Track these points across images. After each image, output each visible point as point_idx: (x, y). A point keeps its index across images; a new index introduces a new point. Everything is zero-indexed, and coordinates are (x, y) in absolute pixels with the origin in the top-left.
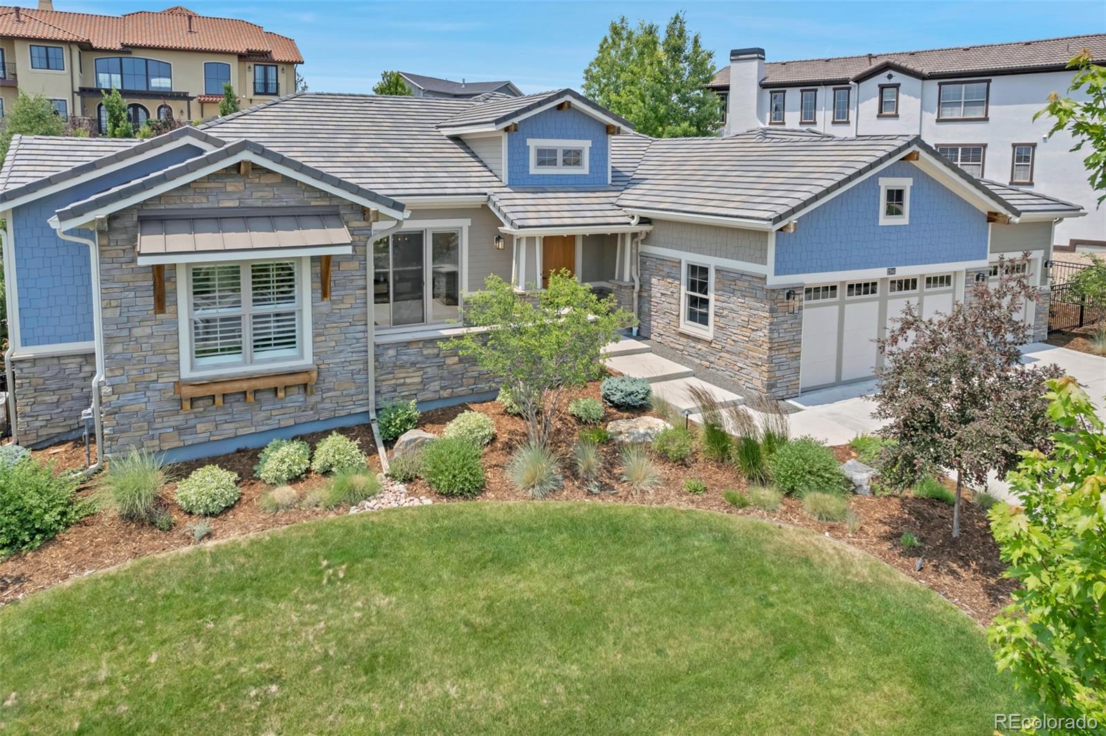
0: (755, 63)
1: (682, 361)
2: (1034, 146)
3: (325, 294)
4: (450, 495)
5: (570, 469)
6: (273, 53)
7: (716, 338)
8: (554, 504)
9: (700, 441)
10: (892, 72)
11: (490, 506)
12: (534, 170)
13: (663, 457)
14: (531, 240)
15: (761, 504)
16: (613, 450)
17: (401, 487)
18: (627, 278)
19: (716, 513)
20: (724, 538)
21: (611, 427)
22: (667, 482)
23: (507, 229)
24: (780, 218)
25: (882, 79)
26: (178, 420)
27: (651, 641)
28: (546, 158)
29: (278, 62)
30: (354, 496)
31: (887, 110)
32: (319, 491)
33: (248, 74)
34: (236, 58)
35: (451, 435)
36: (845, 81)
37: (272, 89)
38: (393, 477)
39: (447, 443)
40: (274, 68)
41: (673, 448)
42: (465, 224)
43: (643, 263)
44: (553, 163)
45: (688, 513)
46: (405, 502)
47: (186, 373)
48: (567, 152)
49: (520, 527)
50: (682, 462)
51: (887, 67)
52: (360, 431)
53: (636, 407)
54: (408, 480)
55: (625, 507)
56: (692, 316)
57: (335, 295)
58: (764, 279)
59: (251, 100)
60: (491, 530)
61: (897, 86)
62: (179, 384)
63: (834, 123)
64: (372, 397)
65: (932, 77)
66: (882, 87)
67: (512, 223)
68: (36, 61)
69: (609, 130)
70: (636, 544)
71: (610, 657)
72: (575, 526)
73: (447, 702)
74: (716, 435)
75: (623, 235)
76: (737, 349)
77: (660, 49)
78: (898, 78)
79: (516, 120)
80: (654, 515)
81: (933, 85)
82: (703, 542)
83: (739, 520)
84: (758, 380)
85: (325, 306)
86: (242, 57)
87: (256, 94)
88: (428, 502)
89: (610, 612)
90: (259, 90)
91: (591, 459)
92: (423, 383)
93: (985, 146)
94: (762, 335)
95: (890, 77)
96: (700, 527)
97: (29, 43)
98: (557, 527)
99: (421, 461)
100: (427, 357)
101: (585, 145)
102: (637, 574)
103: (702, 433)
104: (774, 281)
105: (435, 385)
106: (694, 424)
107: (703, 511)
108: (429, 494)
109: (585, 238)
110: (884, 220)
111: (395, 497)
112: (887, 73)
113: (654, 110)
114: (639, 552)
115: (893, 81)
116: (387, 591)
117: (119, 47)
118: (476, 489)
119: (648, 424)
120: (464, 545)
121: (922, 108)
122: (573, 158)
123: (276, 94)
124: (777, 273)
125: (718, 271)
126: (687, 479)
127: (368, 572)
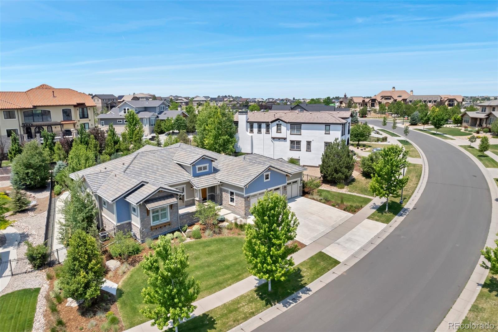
0: (245, 115)
1: (230, 210)
2: (311, 142)
3: (171, 209)
4: (197, 239)
5: (214, 232)
6: (85, 104)
7: (236, 206)
8: (213, 238)
9: (234, 226)
10: (280, 121)
11: (203, 239)
12: (198, 172)
13: (228, 229)
14: (199, 190)
15: (243, 234)
16: (220, 228)
17: (189, 238)
18: (218, 193)
19: (236, 236)
20: (237, 239)
21: (219, 225)
22: (229, 233)
23: (195, 188)
24: (245, 186)
25: (277, 122)
26: (151, 233)
27: (229, 252)
28: (200, 169)
29: (88, 106)
30: (183, 241)
31: (279, 130)
32: (178, 240)
33: (77, 111)
34: (73, 106)
35: (195, 229)
36: (268, 122)
37: (86, 116)
38: (187, 237)
39: (194, 231)
40: (86, 108)
41: (229, 227)
42: (185, 186)
43: (221, 190)
44: (201, 170)
45: (232, 237)
46: (191, 240)
47: (152, 225)
48: (204, 167)
49: (209, 242)
50: (231, 229)
51: (278, 119)
52: (179, 230)
53: (222, 221)
54: (190, 237)
55: (223, 237)
56: (231, 201)
57: (173, 208)
58: (243, 195)
59: (79, 121)
60: (205, 242)
61: (281, 124)
62: (151, 227)
63: (266, 133)
64: (179, 225)
65: (289, 123)
66: (277, 124)
67: (196, 187)
68: (6, 116)
69: (212, 161)
70: (225, 241)
71: (224, 254)
72: (217, 240)
73: (206, 260)
74: (236, 224)
75: (217, 186)
76: (239, 207)
77: (219, 113)
78: (281, 122)
79: (194, 164)
80: (227, 238)
81: (289, 125)
82: (234, 240)
83: (239, 237)
84: (243, 213)
85: (171, 211)
86: (75, 106)
87: (80, 118)
88: (194, 240)
89: (223, 249)
90: (81, 117)
91: (217, 230)
92: (187, 221)
93: (301, 141)
94: (243, 205)
95: (279, 122)
96: (234, 238)
97: (3, 111)
98: (214, 241)
99: (191, 234)
100: (187, 217)
101: (207, 165)
102: (226, 245)
103: (234, 224)
104: (245, 196)
105: (188, 221)
106: (232, 223)
107: (234, 236)
108: (194, 239)
109: (209, 188)
110: (265, 181)
111: (189, 240)
112: (278, 121)
113: (218, 132)
114: (226, 242)
115: (280, 123)
116: (194, 251)
117: (32, 107)
118: (200, 237)
119: (225, 224)
120: (202, 245)
121: (287, 130)
122: (205, 168)
123: (87, 118)
124: (246, 194)
125: (235, 193)
126: (232, 232)
127: (190, 249)
